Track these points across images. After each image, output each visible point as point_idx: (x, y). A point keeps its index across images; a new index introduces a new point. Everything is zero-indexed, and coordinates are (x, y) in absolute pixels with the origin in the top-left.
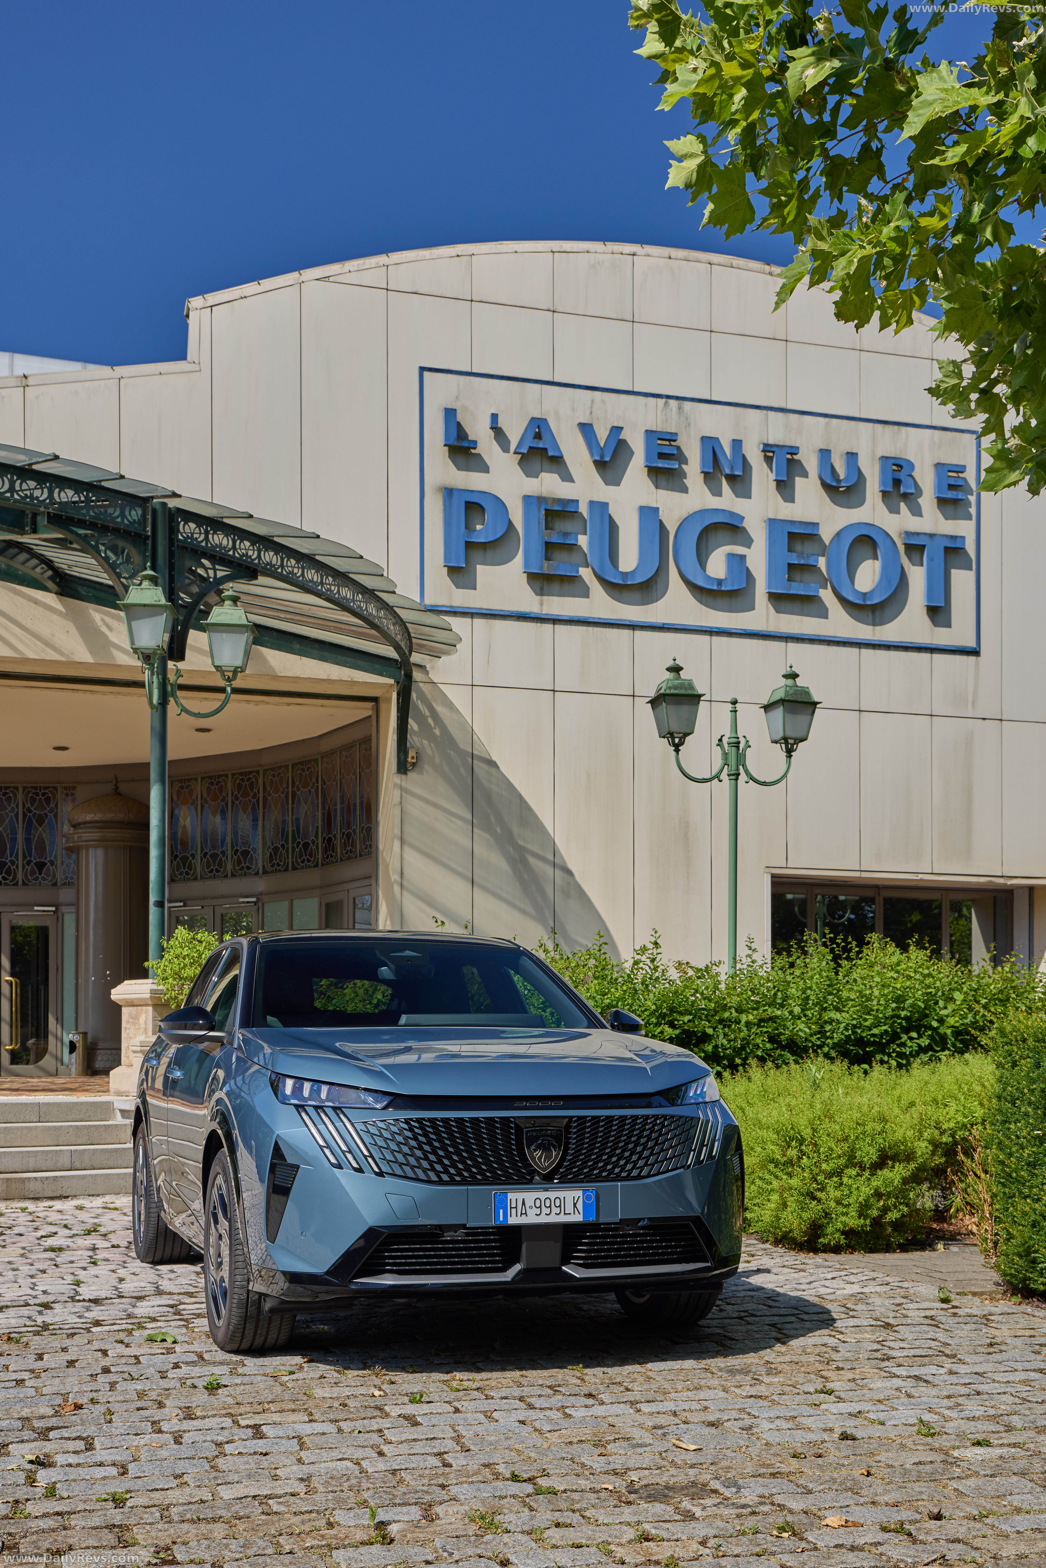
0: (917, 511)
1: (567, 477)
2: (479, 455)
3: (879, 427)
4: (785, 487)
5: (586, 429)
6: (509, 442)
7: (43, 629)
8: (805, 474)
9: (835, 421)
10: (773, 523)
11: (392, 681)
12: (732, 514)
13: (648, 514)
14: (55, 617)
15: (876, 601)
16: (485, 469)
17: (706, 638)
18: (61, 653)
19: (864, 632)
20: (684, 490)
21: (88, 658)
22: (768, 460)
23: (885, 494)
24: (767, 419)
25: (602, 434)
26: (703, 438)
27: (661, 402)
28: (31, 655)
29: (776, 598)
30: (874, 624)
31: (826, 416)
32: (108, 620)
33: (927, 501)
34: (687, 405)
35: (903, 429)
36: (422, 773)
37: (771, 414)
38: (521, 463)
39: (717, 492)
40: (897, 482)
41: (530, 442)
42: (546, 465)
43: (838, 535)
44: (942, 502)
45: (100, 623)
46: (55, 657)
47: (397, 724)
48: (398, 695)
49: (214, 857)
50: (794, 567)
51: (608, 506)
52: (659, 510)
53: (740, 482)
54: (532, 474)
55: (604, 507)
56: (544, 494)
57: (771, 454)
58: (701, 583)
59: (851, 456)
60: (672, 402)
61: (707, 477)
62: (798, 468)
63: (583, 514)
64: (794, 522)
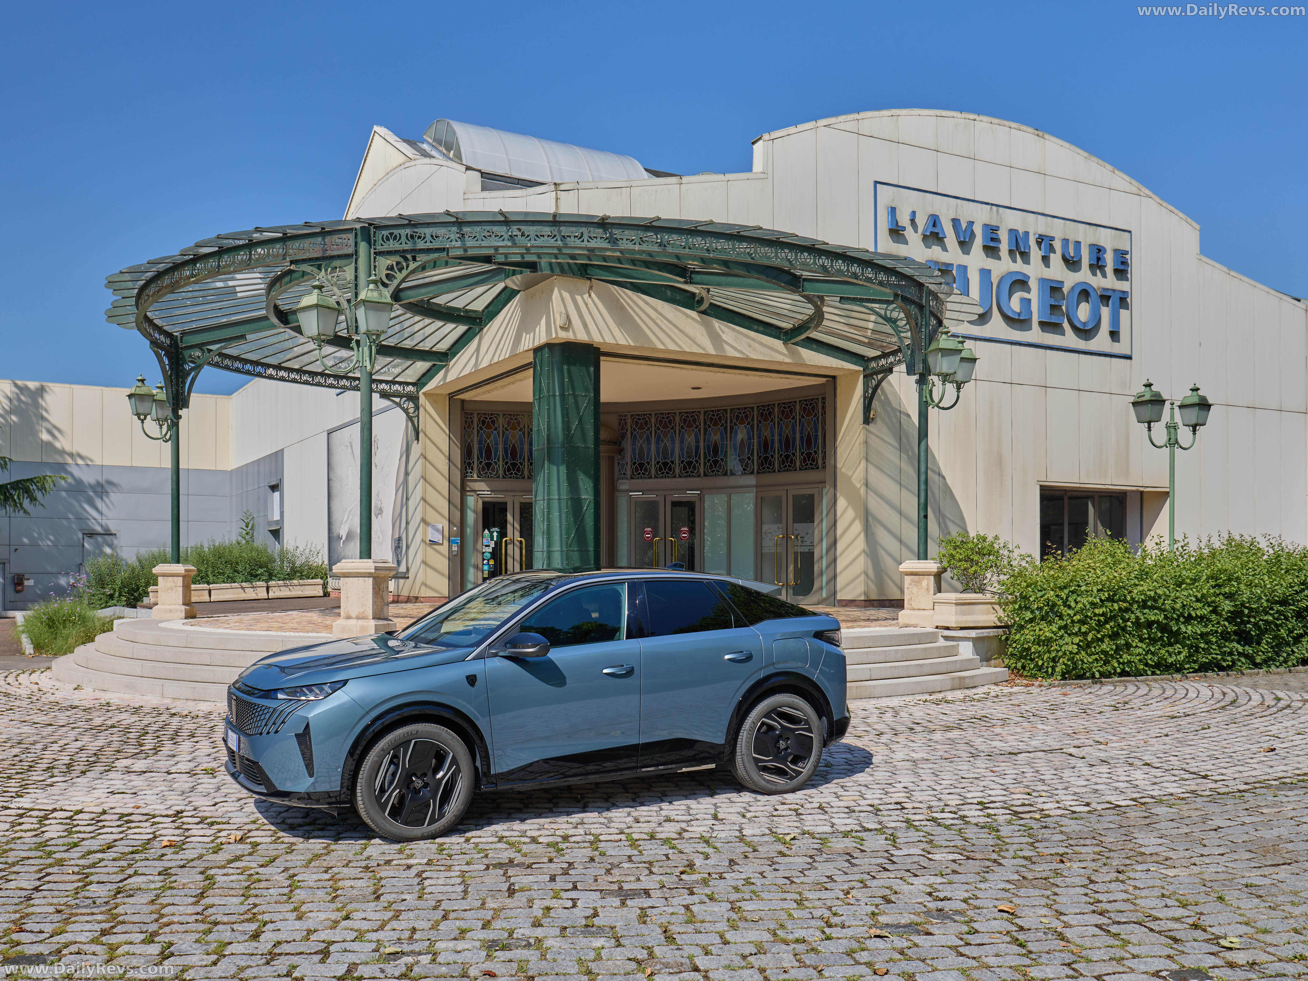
1: (945, 249)
3: (1087, 226)
7: (691, 332)
10: (1042, 281)
11: (862, 369)
12: (1025, 275)
13: (985, 274)
14: (697, 327)
16: (906, 243)
17: (1010, 347)
20: (999, 258)
21: (712, 352)
22: (1039, 243)
23: (1091, 266)
26: (1011, 230)
28: (687, 349)
31: (1064, 219)
32: (723, 328)
34: (1001, 209)
36: (876, 424)
37: (1039, 216)
42: (935, 241)
45: (718, 330)
46: (700, 351)
47: (864, 395)
48: (864, 377)
49: (665, 464)
50: (1053, 307)
51: (965, 268)
52: (990, 271)
53: (1025, 256)
54: (928, 246)
55: (963, 269)
56: (935, 259)
57: (1040, 240)
58: (1010, 314)
59: (1078, 243)
60: (994, 207)
61: (1011, 252)
62: (1052, 249)
63: (954, 272)
64: (1052, 281)
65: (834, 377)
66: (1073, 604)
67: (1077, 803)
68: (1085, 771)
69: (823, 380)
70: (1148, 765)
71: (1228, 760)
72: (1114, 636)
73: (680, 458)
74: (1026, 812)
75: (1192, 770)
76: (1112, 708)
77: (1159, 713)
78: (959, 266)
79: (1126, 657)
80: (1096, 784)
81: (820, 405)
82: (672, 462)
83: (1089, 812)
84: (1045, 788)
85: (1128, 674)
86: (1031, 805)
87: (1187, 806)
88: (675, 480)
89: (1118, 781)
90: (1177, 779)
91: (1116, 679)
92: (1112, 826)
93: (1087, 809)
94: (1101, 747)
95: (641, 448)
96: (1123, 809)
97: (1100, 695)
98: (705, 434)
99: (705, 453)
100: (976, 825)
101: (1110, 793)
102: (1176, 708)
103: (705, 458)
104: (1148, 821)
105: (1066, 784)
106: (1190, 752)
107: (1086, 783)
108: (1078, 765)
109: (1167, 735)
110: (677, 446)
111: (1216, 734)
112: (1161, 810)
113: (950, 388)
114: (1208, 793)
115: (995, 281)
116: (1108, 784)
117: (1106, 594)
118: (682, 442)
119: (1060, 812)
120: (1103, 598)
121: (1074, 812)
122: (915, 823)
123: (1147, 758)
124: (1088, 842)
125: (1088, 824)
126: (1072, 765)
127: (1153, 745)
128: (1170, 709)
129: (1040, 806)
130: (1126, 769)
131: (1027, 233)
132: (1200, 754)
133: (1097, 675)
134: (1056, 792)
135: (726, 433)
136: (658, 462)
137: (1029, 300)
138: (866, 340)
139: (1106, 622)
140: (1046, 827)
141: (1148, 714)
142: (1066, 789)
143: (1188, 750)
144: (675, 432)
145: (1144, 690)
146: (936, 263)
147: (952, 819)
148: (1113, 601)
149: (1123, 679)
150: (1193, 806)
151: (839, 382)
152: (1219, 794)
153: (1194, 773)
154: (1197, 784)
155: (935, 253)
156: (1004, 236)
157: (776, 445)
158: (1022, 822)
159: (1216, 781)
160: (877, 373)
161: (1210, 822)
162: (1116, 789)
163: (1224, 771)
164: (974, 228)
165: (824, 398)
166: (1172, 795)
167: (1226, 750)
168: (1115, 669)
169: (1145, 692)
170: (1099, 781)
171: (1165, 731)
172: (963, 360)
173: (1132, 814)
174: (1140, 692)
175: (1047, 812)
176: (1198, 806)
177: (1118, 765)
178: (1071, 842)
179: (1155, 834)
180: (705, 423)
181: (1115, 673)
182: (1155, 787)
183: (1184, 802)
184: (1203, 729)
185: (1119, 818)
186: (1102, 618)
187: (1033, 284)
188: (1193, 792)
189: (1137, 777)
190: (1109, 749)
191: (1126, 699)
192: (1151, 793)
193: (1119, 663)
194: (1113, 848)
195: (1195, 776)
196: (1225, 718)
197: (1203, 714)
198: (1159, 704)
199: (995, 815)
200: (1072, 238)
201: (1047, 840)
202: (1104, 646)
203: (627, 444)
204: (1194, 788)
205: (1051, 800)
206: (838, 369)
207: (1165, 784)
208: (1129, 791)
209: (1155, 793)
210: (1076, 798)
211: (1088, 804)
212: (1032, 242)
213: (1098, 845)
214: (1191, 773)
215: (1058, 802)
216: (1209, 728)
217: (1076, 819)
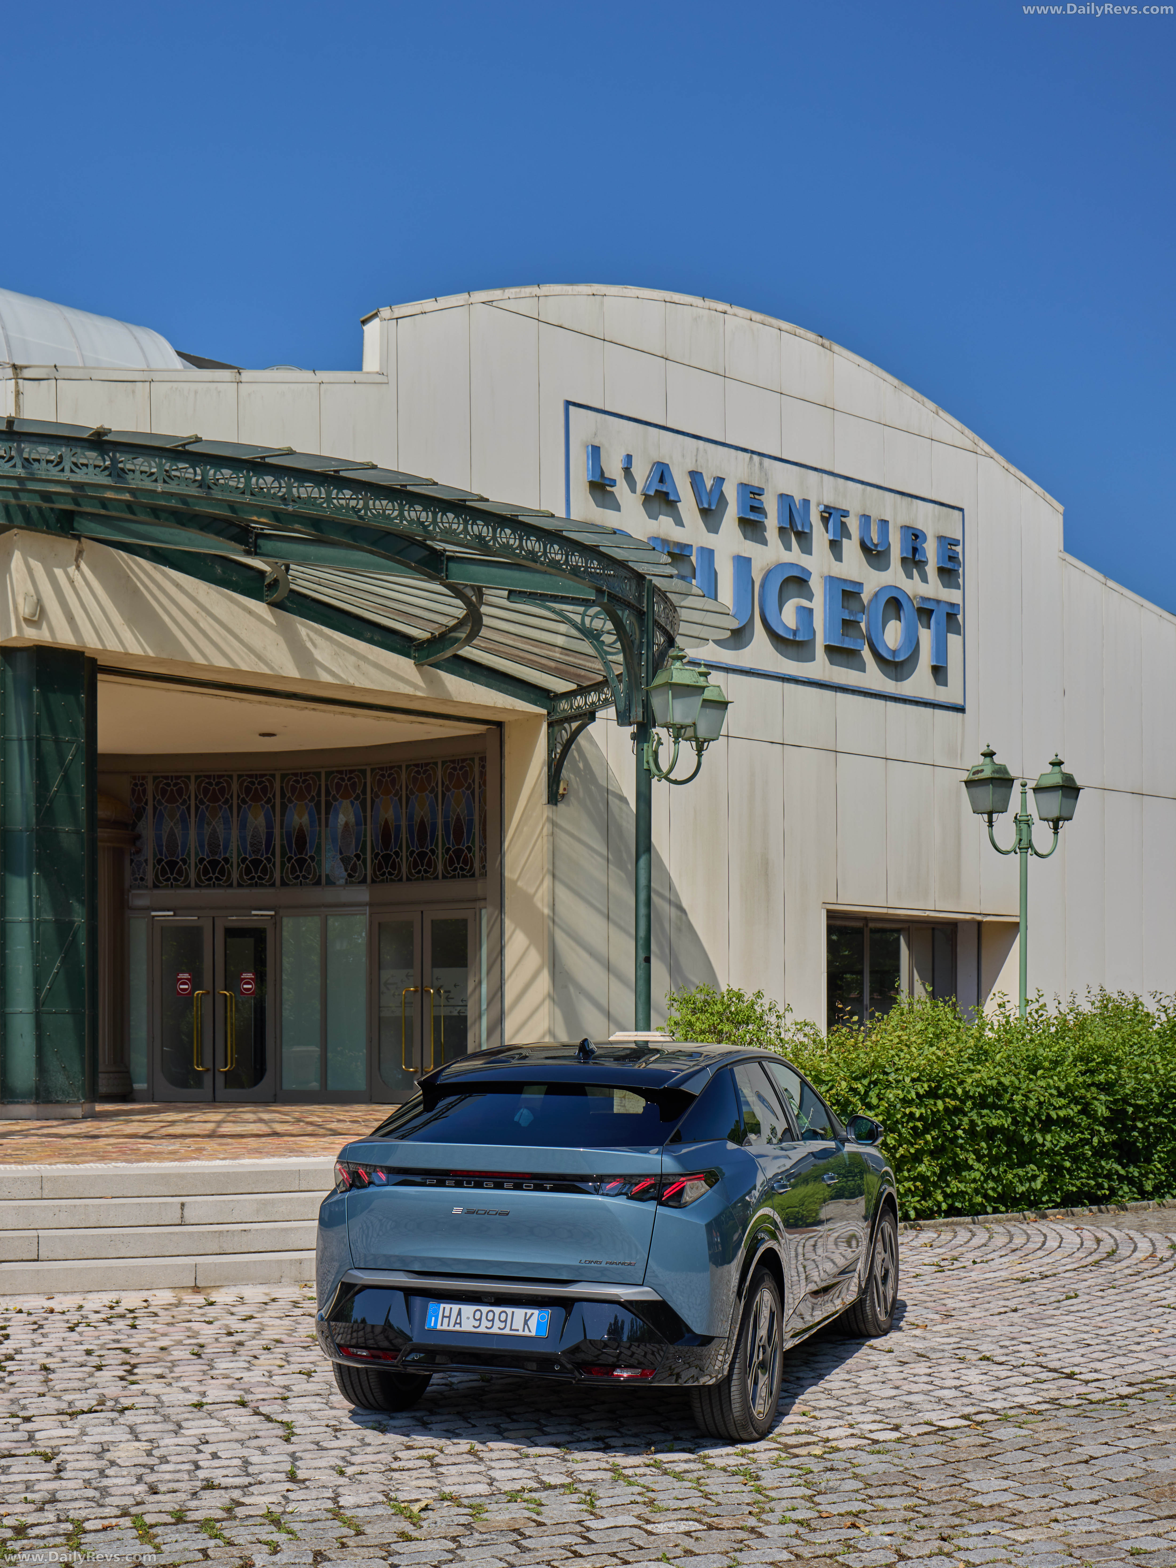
0: (924, 579)
1: (679, 522)
2: (612, 493)
3: (898, 497)
4: (835, 546)
5: (695, 477)
6: (635, 483)
7: (257, 642)
8: (849, 537)
9: (869, 488)
10: (830, 581)
11: (545, 712)
12: (804, 570)
13: (742, 563)
14: (267, 630)
15: (901, 659)
16: (617, 508)
17: (778, 684)
18: (272, 668)
19: (889, 686)
20: (764, 542)
21: (295, 674)
22: (825, 521)
23: (904, 560)
24: (822, 481)
25: (709, 483)
26: (782, 496)
27: (747, 456)
28: (244, 667)
29: (830, 650)
30: (897, 680)
31: (864, 483)
32: (312, 635)
33: (931, 569)
34: (767, 461)
35: (915, 501)
36: (568, 805)
37: (825, 476)
38: (644, 504)
39: (788, 548)
40: (915, 550)
41: (656, 486)
42: (664, 507)
43: (876, 595)
44: (942, 571)
45: (305, 638)
46: (267, 671)
47: (549, 755)
48: (550, 725)
49: (214, 863)
50: (846, 623)
51: (711, 552)
52: (749, 560)
53: (804, 538)
54: (653, 516)
55: (708, 554)
56: (663, 536)
57: (829, 514)
58: (781, 632)
59: (884, 523)
60: (756, 458)
61: (781, 530)
62: (844, 530)
63: (693, 559)
64: (845, 581)
65: (500, 725)
66: (875, 1101)
67: (881, 1426)
68: (893, 1372)
69: (481, 728)
70: (988, 1359)
71: (1104, 1347)
72: (936, 1153)
73: (239, 855)
74: (801, 1445)
75: (1052, 1365)
76: (934, 1268)
77: (1004, 1274)
78: (702, 549)
79: (955, 1185)
80: (910, 1393)
81: (477, 770)
82: (226, 860)
83: (898, 1440)
84: (832, 1403)
85: (959, 1213)
86: (809, 1433)
87: (1045, 1425)
88: (230, 891)
89: (942, 1388)
90: (1030, 1380)
91: (941, 1220)
92: (934, 1462)
93: (895, 1435)
94: (917, 1332)
95: (172, 834)
96: (949, 1433)
97: (915, 1248)
98: (283, 814)
99: (282, 846)
100: (725, 1470)
101: (929, 1407)
102: (1028, 1265)
103: (283, 854)
104: (987, 1451)
105: (865, 1396)
106: (1048, 1335)
107: (894, 1392)
108: (883, 1364)
109: (1015, 1310)
110: (235, 833)
111: (1087, 1306)
112: (1006, 1433)
113: (687, 749)
114: (1075, 1402)
115: (757, 577)
116: (927, 1393)
117: (926, 1086)
118: (243, 826)
119: (854, 1442)
120: (921, 1092)
121: (876, 1442)
122: (626, 1472)
123: (987, 1348)
124: (897, 1490)
125: (896, 1461)
126: (873, 1364)
127: (994, 1327)
128: (1019, 1268)
129: (824, 1434)
130: (954, 1367)
131: (806, 502)
132: (1064, 1339)
133: (912, 1214)
134: (848, 1409)
135: (319, 813)
136: (201, 860)
137: (811, 611)
138: (552, 664)
139: (926, 1130)
140: (832, 1469)
141: (987, 1276)
142: (864, 1403)
143: (1046, 1333)
144: (231, 808)
145: (981, 1237)
146: (665, 542)
147: (686, 1461)
148: (936, 1097)
149: (950, 1220)
150: (1053, 1424)
151: (507, 731)
152: (1091, 1403)
153: (1055, 1370)
154: (1059, 1389)
155: (664, 527)
156: (771, 505)
157: (404, 835)
158: (795, 1462)
159: (1087, 1382)
160: (570, 719)
161: (1079, 1450)
162: (940, 1400)
163: (1098, 1365)
164: (724, 489)
165: (483, 759)
166: (1022, 1406)
167: (1101, 1332)
168: (939, 1205)
169: (983, 1241)
170: (914, 1388)
171: (1012, 1304)
172: (707, 703)
173: (963, 1441)
174: (976, 1242)
175: (834, 1444)
176: (1061, 1424)
177: (942, 1361)
178: (871, 1492)
179: (997, 1473)
180: (283, 795)
181: (939, 1212)
182: (998, 1395)
183: (1041, 1418)
184: (1068, 1298)
185: (944, 1448)
186: (919, 1124)
187: (816, 584)
188: (1053, 1401)
189: (971, 1379)
190: (928, 1335)
191: (955, 1253)
192: (991, 1405)
193: (946, 1196)
194: (935, 1499)
195: (1056, 1375)
196: (1100, 1281)
197: (1067, 1275)
198: (1003, 1260)
199: (754, 1452)
200: (875, 514)
201: (833, 1490)
202: (922, 1168)
203: (147, 829)
204: (1054, 1394)
205: (841, 1422)
206: (504, 710)
207: (1011, 1390)
208: (958, 1403)
209: (997, 1405)
210: (878, 1418)
211: (896, 1428)
212: (815, 517)
213: (911, 1495)
214: (1051, 1370)
215: (851, 1426)
216: (1076, 1296)
217: (879, 1452)
